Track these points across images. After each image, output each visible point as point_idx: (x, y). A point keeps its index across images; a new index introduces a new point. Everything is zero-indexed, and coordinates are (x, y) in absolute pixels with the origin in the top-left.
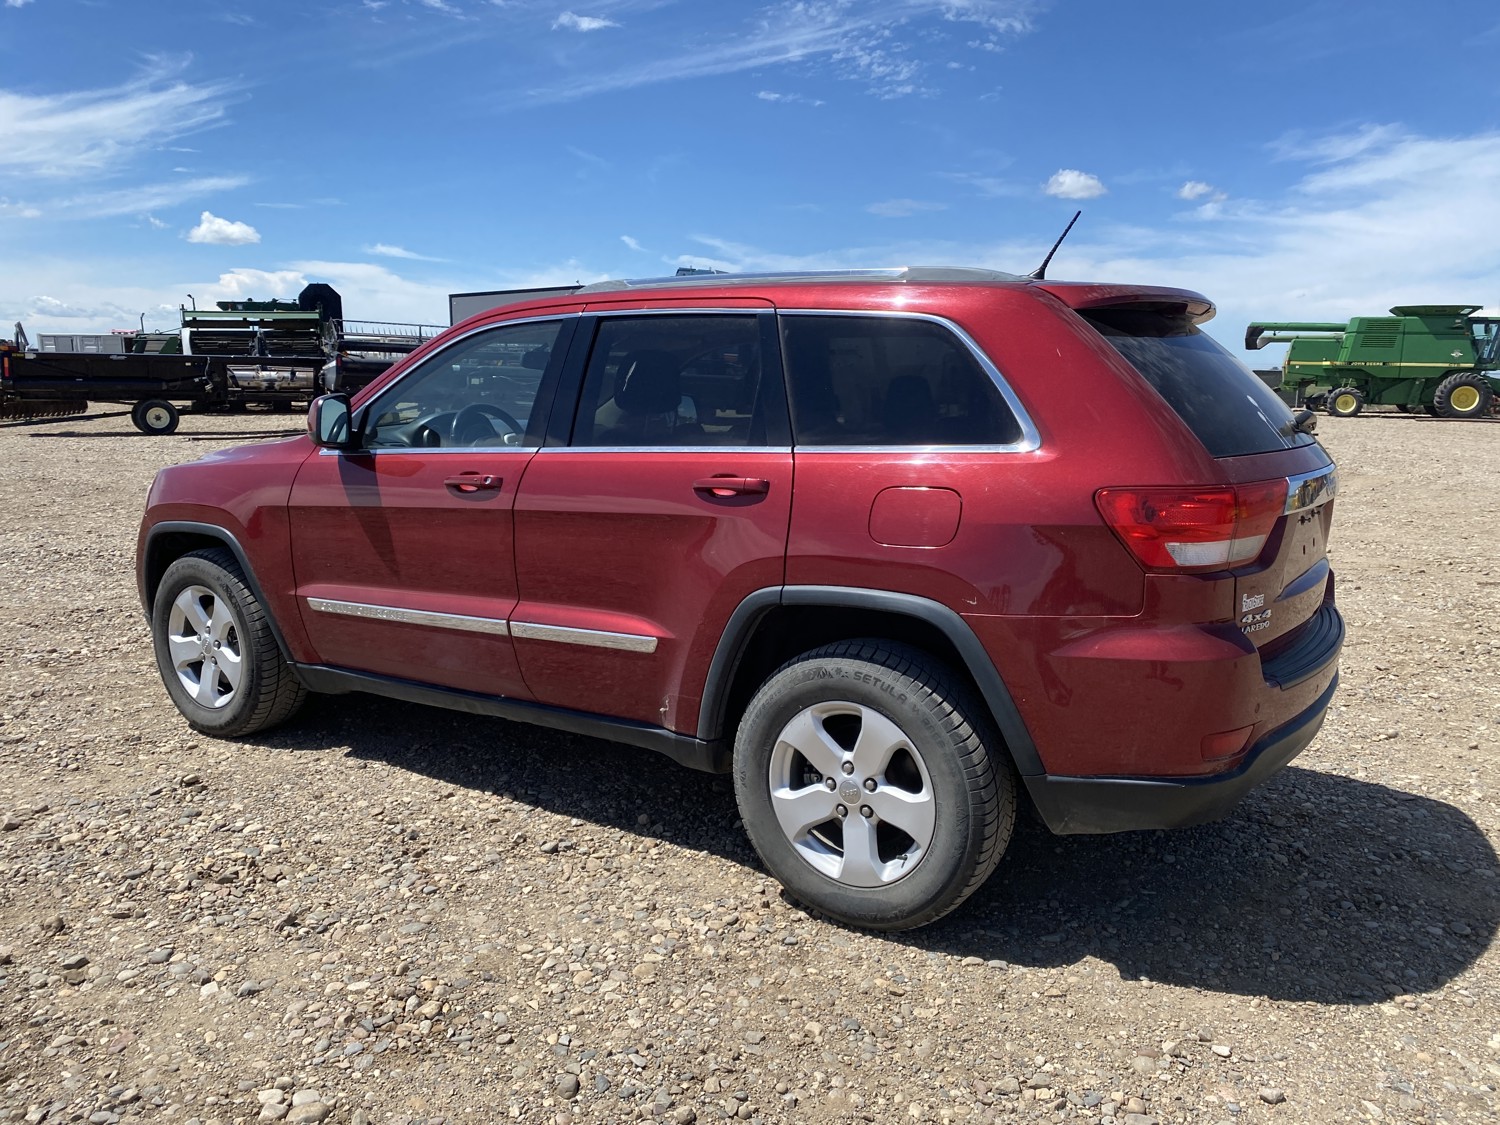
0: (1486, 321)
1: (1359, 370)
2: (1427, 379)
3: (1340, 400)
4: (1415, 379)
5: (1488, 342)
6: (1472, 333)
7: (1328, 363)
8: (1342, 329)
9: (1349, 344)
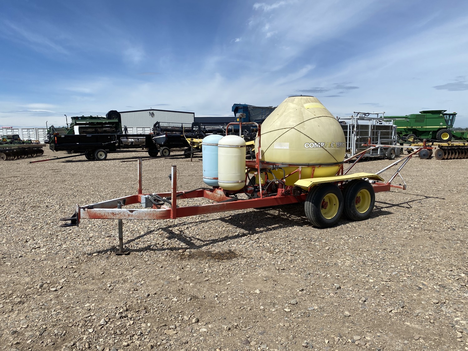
1: (415, 129)
2: (433, 131)
4: (430, 131)
5: (450, 120)
6: (445, 118)
7: (406, 127)
8: (407, 118)
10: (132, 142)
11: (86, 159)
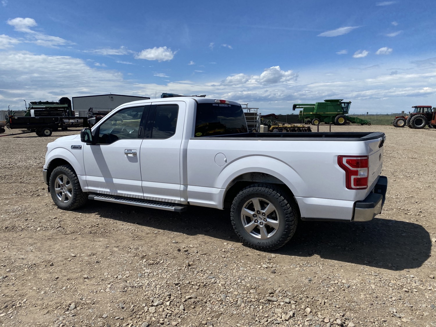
0: (344, 103)
1: (319, 115)
2: (333, 116)
3: (315, 122)
4: (331, 116)
5: (345, 108)
6: (342, 106)
7: (312, 113)
8: (314, 105)
9: (316, 109)
10: (72, 123)
11: (36, 135)
